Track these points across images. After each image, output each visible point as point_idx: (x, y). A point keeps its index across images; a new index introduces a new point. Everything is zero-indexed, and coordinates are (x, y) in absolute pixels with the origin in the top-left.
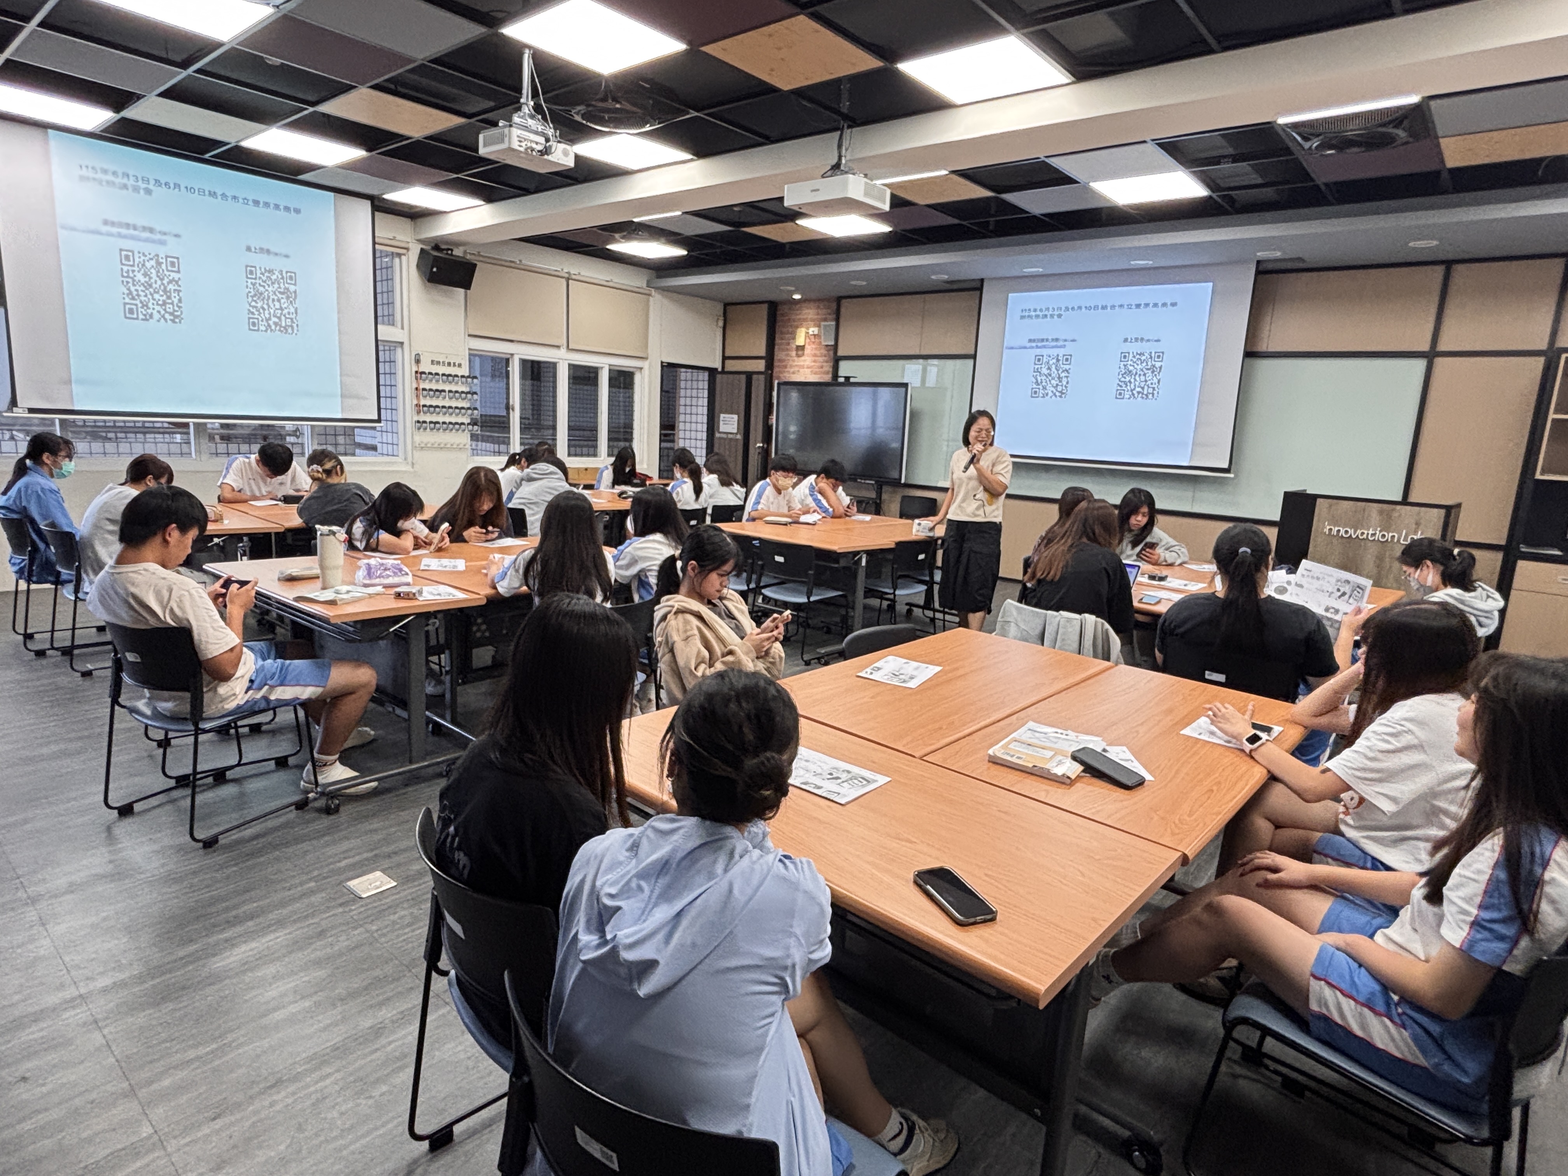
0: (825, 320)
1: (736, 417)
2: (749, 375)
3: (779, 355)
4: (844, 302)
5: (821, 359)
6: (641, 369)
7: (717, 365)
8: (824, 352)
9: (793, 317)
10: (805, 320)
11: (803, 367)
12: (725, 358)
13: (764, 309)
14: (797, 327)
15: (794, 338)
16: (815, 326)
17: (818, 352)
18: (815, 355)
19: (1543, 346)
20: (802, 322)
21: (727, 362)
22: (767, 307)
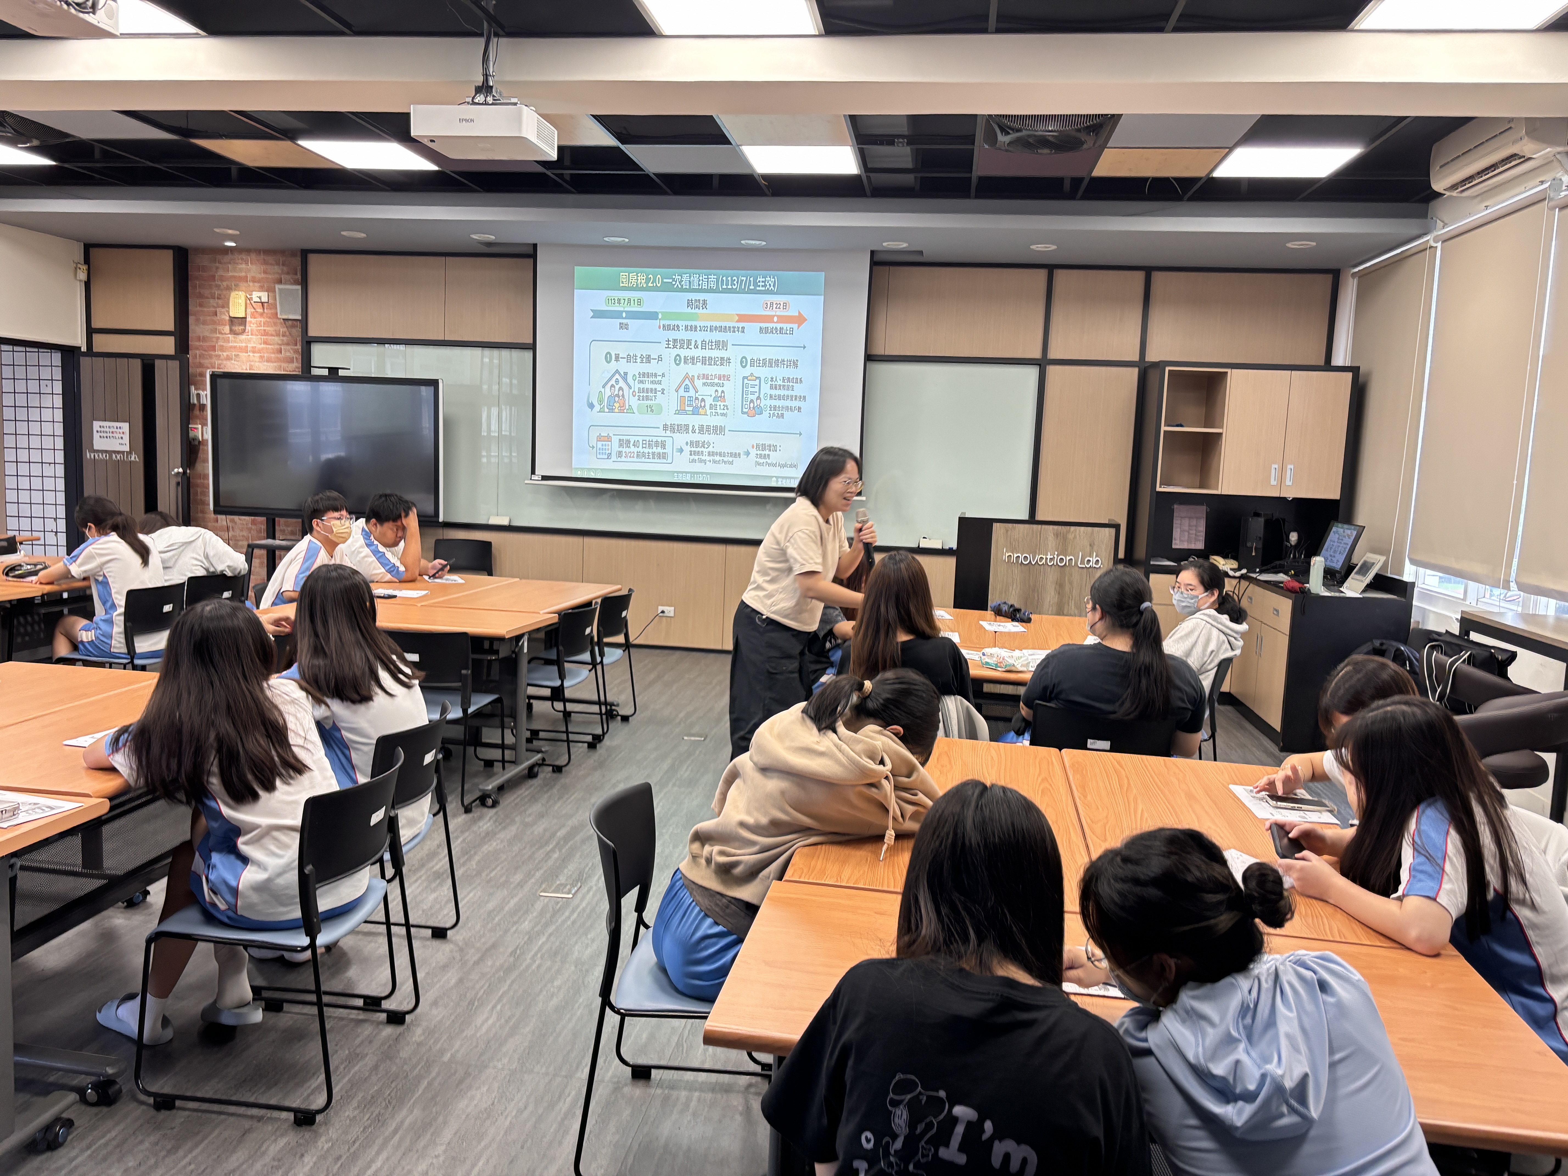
0: (280, 282)
1: (125, 426)
2: (148, 364)
3: (196, 329)
4: (312, 258)
5: (277, 339)
7: (78, 340)
8: (283, 330)
9: (221, 272)
10: (245, 279)
11: (245, 349)
12: (91, 331)
13: (167, 260)
14: (229, 289)
15: (226, 305)
16: (262, 289)
17: (270, 329)
18: (266, 333)
19: (1136, 358)
20: (237, 283)
21: (96, 338)
22: (169, 255)
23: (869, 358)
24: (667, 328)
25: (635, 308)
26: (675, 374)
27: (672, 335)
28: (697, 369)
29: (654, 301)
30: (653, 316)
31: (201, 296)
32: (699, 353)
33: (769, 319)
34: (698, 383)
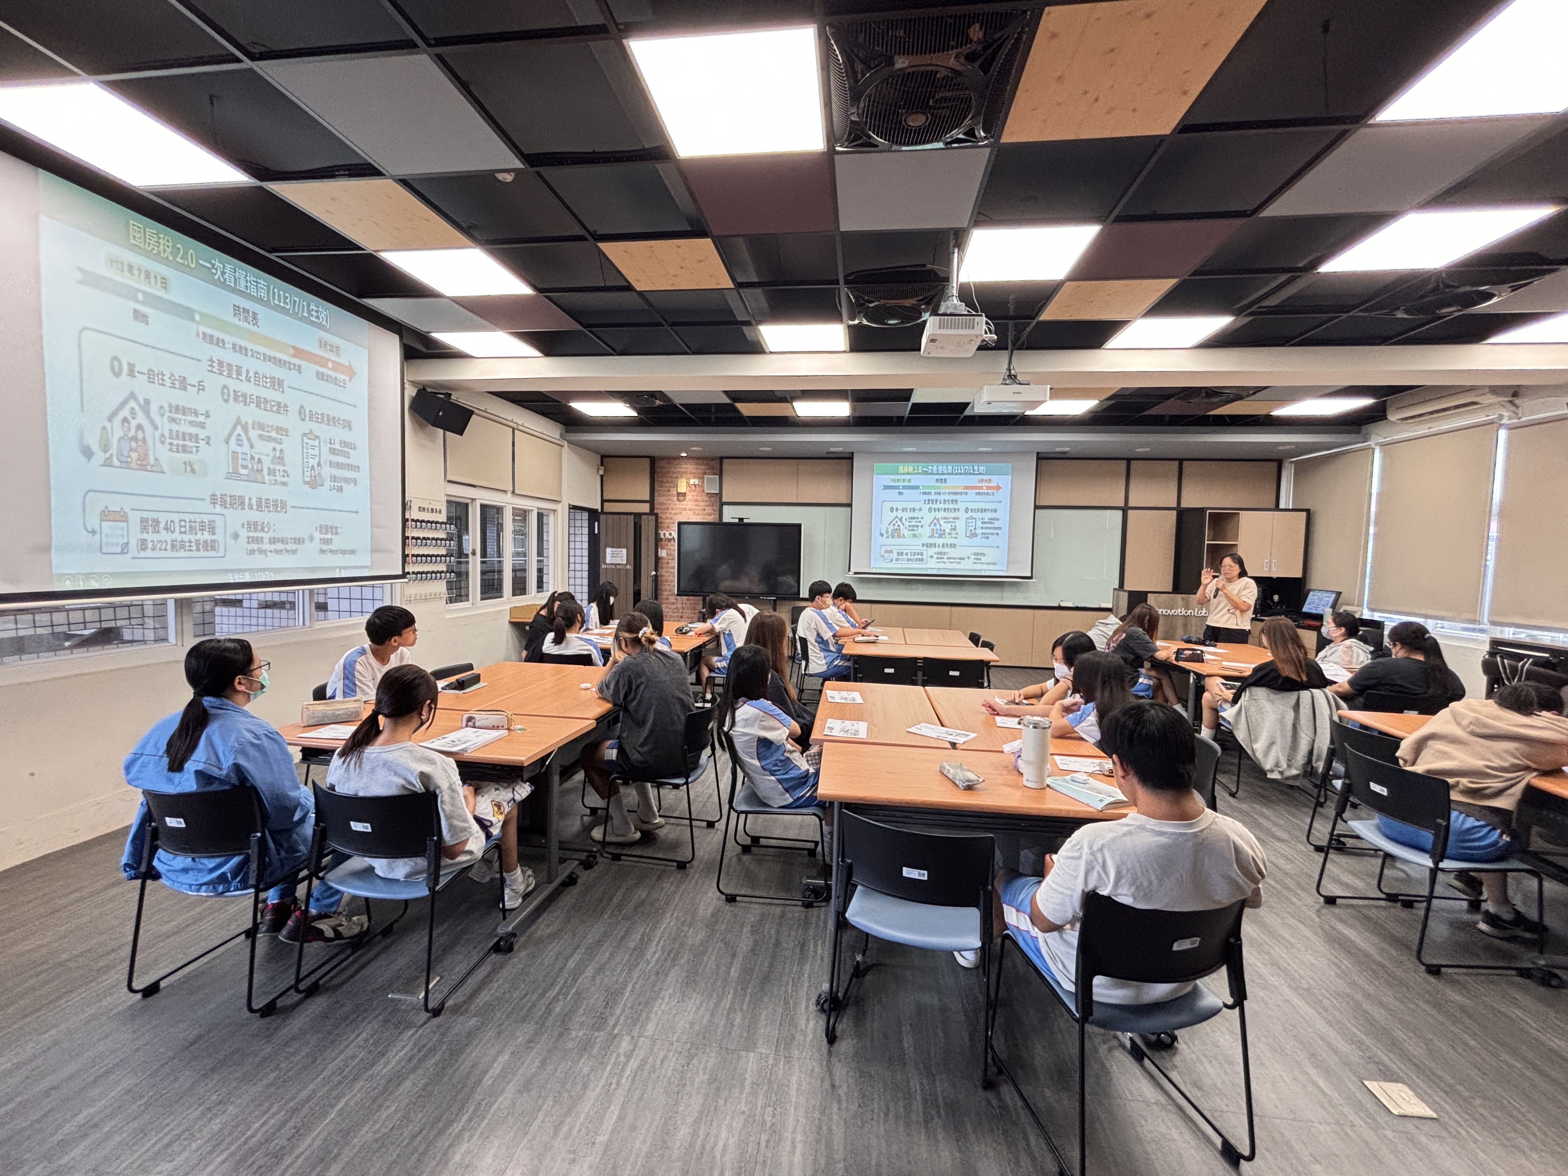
1: (624, 551)
2: (638, 516)
3: (658, 499)
4: (725, 461)
7: (598, 507)
9: (673, 469)
10: (686, 473)
11: (685, 509)
12: (603, 501)
13: (647, 462)
16: (695, 477)
19: (1175, 505)
20: (681, 474)
21: (606, 504)
22: (648, 460)
23: (1036, 507)
24: (924, 493)
25: (907, 484)
26: (929, 517)
27: (927, 497)
28: (942, 514)
29: (916, 481)
30: (917, 487)
31: (663, 482)
32: (943, 506)
33: (981, 488)
34: (942, 522)
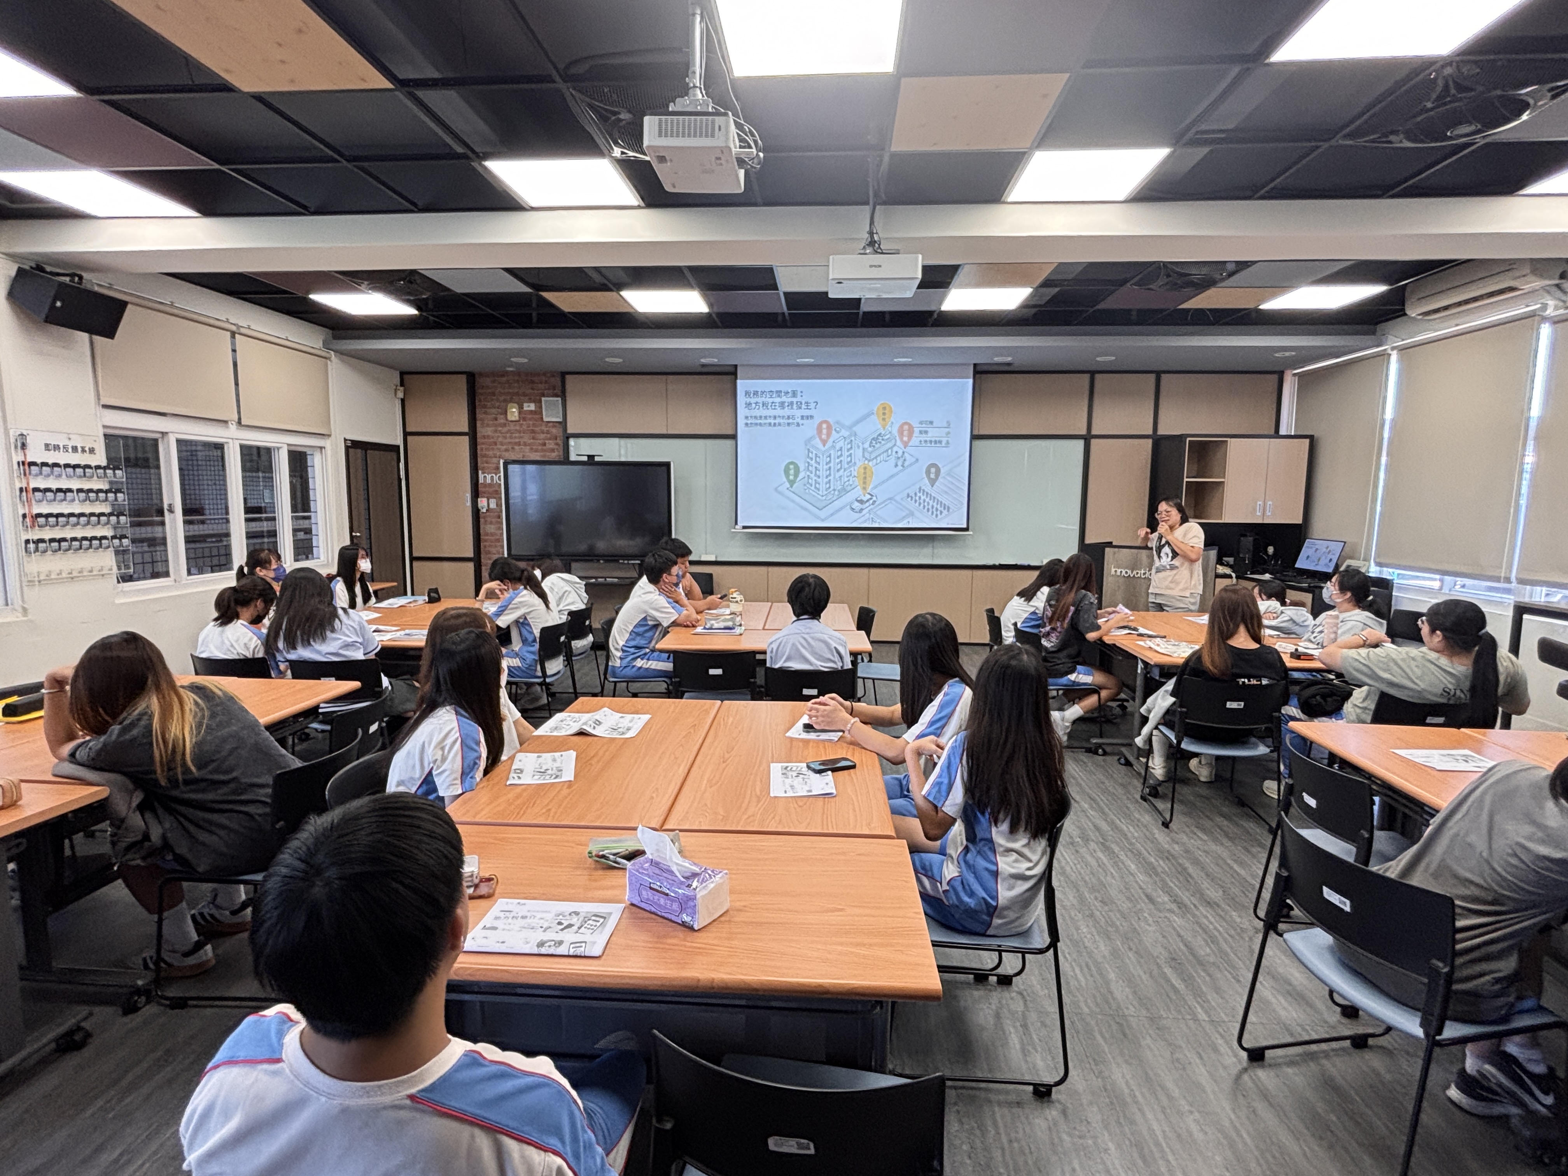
0: (545, 395)
3: (482, 430)
4: (569, 378)
5: (545, 436)
6: (321, 448)
7: (397, 440)
8: (549, 429)
9: (499, 390)
10: (518, 395)
11: (518, 444)
12: (406, 434)
14: (507, 401)
15: (503, 413)
16: (530, 400)
17: (539, 429)
18: (536, 432)
19: (1150, 432)
20: (511, 397)
21: (411, 438)
22: (464, 378)
23: (974, 437)
31: (485, 407)
